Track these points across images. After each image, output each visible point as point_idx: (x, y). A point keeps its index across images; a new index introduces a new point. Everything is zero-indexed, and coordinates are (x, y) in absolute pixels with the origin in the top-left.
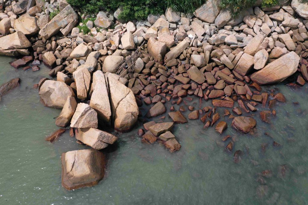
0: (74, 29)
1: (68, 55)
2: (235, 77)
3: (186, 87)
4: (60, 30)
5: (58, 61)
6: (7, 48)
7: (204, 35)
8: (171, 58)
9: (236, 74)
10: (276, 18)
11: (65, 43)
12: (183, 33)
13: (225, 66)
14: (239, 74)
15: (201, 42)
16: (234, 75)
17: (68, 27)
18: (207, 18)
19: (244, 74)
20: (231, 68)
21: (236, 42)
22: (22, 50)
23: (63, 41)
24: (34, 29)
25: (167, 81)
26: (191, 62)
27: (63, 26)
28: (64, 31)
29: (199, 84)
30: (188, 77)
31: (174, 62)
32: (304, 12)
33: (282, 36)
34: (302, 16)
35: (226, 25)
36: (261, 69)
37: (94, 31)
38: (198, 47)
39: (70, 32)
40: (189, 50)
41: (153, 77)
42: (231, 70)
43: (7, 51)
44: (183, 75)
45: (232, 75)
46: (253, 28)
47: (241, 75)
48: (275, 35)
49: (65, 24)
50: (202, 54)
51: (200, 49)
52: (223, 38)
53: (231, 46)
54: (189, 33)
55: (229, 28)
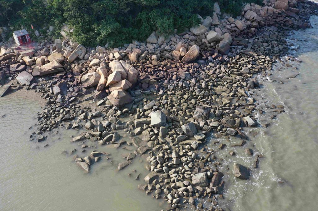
0: (86, 55)
1: (88, 66)
3: (154, 68)
4: (79, 56)
6: (51, 69)
7: (154, 48)
8: (142, 59)
10: (186, 37)
11: (83, 62)
12: (144, 49)
13: (169, 58)
15: (154, 51)
16: (174, 61)
17: (83, 54)
18: (153, 41)
19: (178, 60)
20: (172, 58)
22: (60, 69)
23: (81, 61)
24: (62, 59)
25: (143, 68)
26: (152, 59)
27: (80, 54)
28: (81, 57)
29: (159, 66)
30: (153, 65)
31: (144, 60)
32: (197, 32)
33: (190, 43)
34: (196, 34)
35: (163, 43)
36: (185, 55)
40: (150, 55)
44: (150, 64)
46: (176, 43)
50: (157, 55)
52: (164, 48)
53: (169, 51)
54: (147, 49)
55: (165, 44)
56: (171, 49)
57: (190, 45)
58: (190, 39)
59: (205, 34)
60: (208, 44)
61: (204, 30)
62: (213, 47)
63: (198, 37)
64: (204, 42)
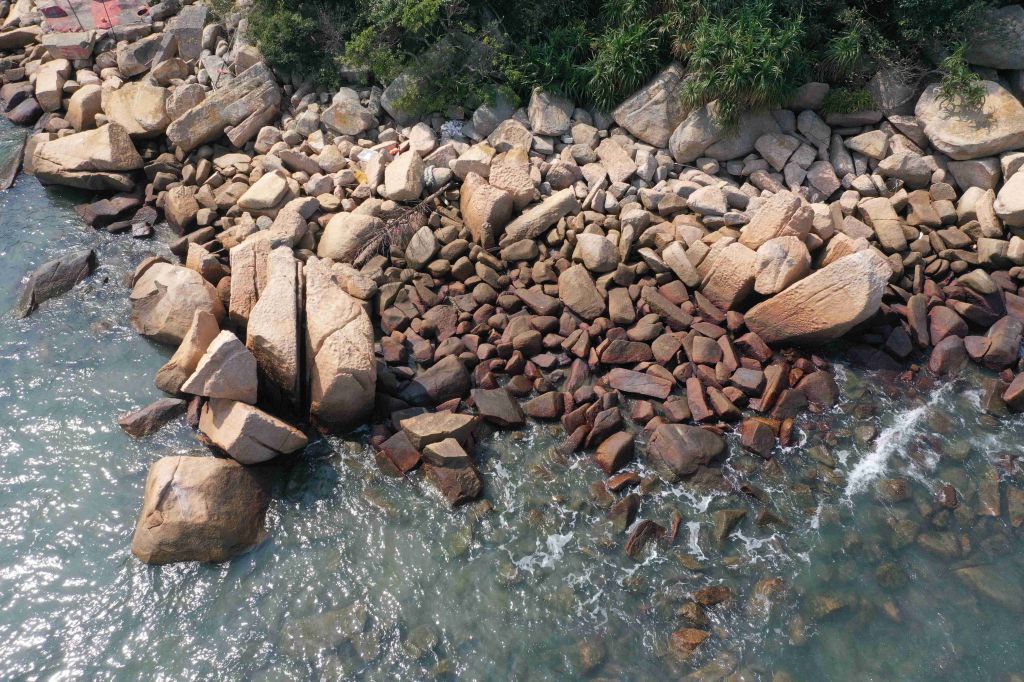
1: (232, 200)
2: (698, 312)
3: (545, 322)
5: (203, 215)
6: (73, 167)
7: (633, 179)
9: (703, 303)
10: (861, 148)
11: (233, 166)
13: (672, 276)
14: (713, 302)
15: (619, 199)
18: (649, 131)
19: (728, 305)
20: (691, 284)
22: (112, 176)
23: (226, 162)
25: (492, 301)
31: (526, 247)
32: (946, 135)
33: (870, 205)
34: (941, 147)
35: (704, 156)
37: (316, 141)
38: (606, 212)
39: (253, 139)
41: (458, 286)
42: (690, 290)
43: (74, 175)
44: (543, 289)
45: (688, 306)
46: (782, 172)
47: (719, 308)
49: (241, 113)
51: (610, 219)
52: (685, 192)
53: (705, 220)
54: (587, 170)
55: (708, 166)
56: (721, 215)
57: (858, 213)
58: (885, 164)
59: (1006, 160)
60: (994, 236)
61: (1007, 134)
62: (1014, 270)
63: (952, 166)
64: (971, 216)
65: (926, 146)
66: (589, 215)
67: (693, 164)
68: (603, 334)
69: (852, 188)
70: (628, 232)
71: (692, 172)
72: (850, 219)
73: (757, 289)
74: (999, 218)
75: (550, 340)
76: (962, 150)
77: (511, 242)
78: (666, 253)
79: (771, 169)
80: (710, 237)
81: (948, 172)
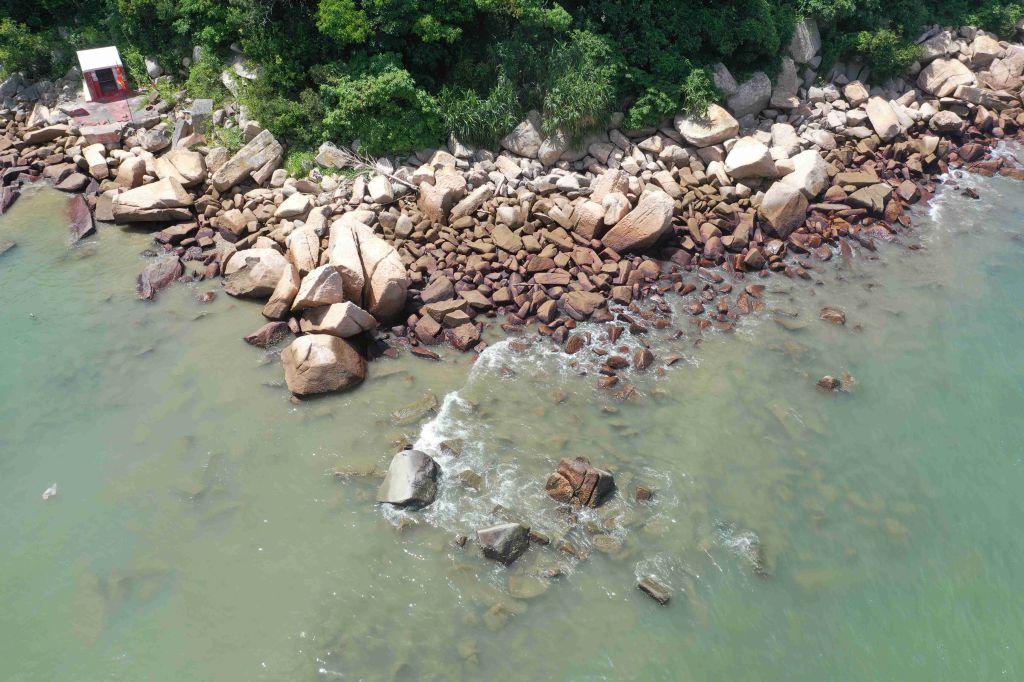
0: (277, 173)
2: (575, 241)
3: (490, 256)
4: (251, 174)
5: (252, 226)
8: (462, 215)
9: (577, 237)
10: (649, 147)
12: (481, 173)
13: (557, 225)
14: (582, 236)
15: (515, 189)
16: (573, 238)
17: (265, 168)
18: (524, 150)
19: (591, 236)
20: (569, 228)
21: (577, 186)
22: (178, 210)
24: (198, 173)
26: (498, 219)
27: (256, 166)
29: (511, 253)
30: (492, 243)
31: (467, 220)
32: (692, 135)
35: (560, 160)
36: (616, 224)
38: (509, 196)
39: (269, 178)
40: (494, 202)
41: (429, 246)
42: (569, 232)
43: (150, 211)
45: (569, 239)
46: (607, 164)
47: (587, 239)
48: (646, 175)
49: (261, 162)
50: (517, 208)
51: (513, 199)
52: (553, 181)
53: (569, 194)
54: (492, 175)
55: (564, 165)
56: (577, 190)
57: (654, 181)
58: (663, 154)
59: (726, 144)
60: (727, 185)
61: (723, 129)
62: (741, 201)
63: (698, 151)
64: (714, 176)
65: (683, 143)
66: (500, 199)
67: (555, 166)
68: (525, 259)
69: (647, 169)
70: (526, 205)
71: (554, 170)
72: (649, 185)
73: (606, 223)
74: (728, 175)
75: (495, 265)
76: (701, 141)
77: (457, 218)
78: (551, 212)
79: (601, 163)
80: (574, 202)
81: (698, 156)
